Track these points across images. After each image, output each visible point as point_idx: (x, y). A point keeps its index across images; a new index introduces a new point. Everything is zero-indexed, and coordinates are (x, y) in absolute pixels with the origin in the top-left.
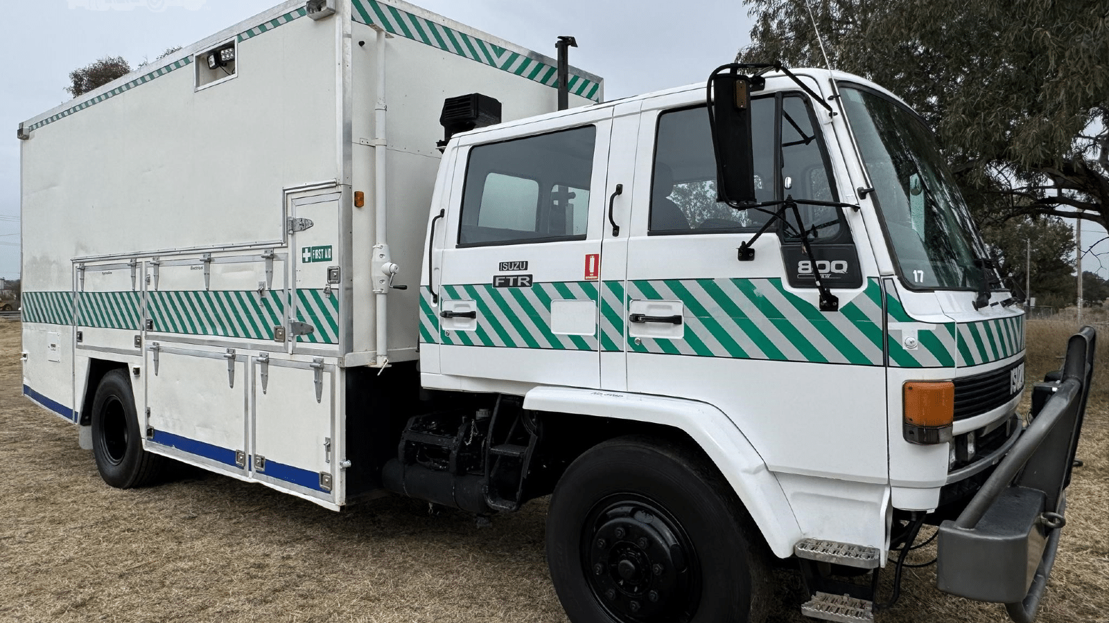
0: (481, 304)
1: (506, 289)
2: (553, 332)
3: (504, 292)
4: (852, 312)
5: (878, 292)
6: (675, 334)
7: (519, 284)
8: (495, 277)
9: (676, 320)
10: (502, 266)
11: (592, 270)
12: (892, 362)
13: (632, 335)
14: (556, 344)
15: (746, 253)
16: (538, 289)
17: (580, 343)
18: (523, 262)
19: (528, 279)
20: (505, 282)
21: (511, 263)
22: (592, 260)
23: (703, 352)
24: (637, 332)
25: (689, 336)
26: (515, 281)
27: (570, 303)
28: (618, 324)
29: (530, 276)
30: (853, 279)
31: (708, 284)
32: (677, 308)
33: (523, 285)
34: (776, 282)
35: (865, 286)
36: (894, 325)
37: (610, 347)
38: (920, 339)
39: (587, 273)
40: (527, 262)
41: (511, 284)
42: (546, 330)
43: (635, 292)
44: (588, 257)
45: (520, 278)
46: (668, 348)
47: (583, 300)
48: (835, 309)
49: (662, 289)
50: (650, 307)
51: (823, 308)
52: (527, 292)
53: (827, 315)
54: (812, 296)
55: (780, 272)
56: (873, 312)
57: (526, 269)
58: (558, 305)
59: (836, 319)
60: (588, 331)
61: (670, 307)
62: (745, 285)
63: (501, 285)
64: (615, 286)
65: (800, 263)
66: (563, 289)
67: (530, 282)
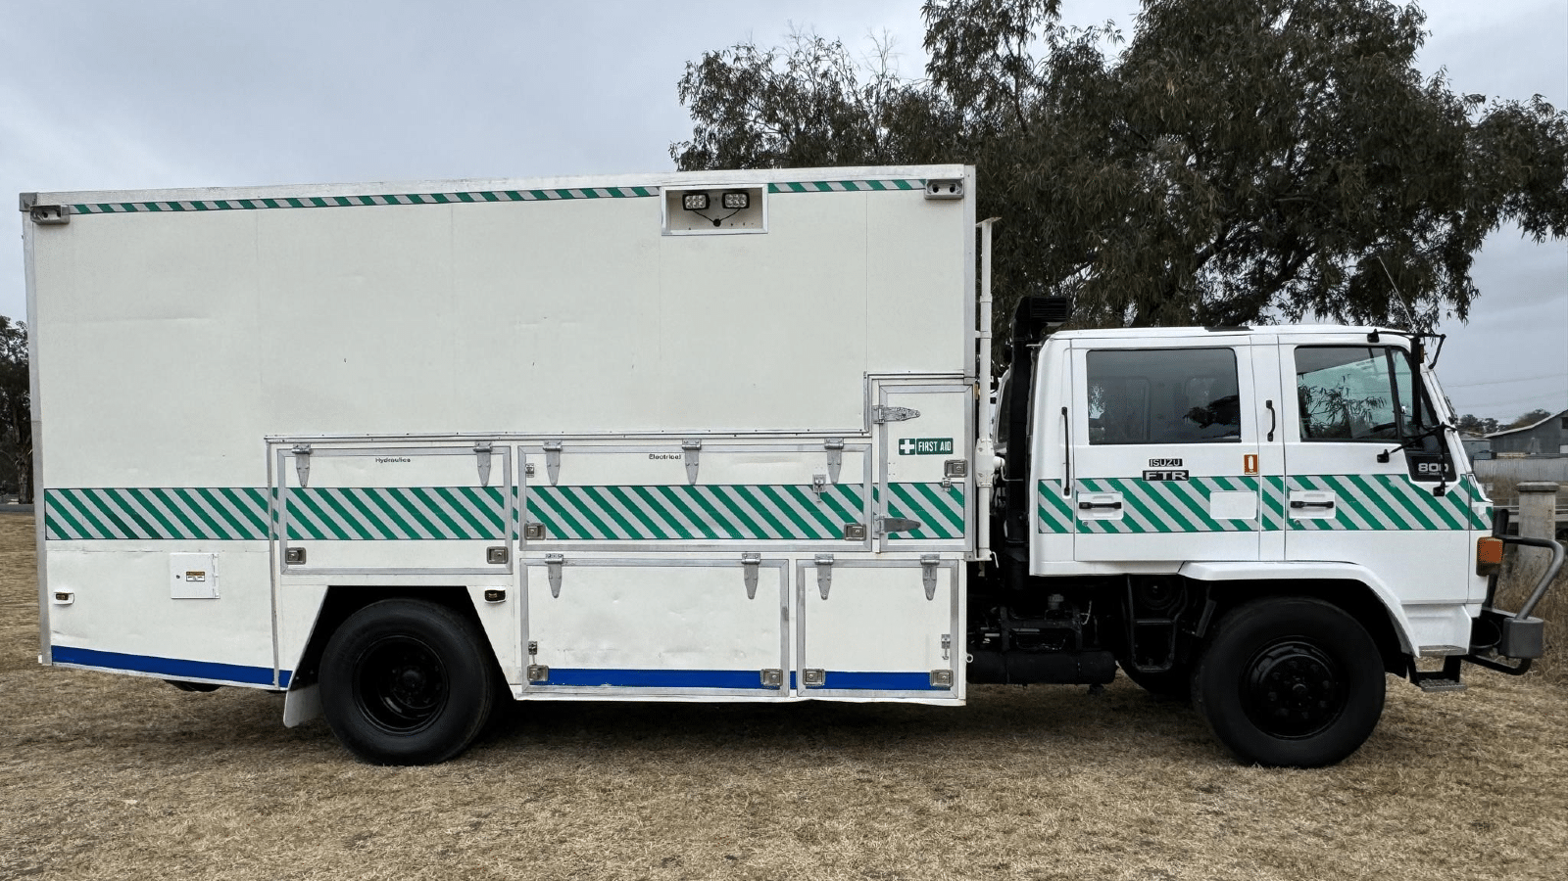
0: (1128, 496)
1: (1159, 482)
2: (1212, 517)
3: (1157, 485)
4: (1452, 496)
5: (1465, 483)
6: (1329, 515)
7: (1174, 478)
8: (1144, 473)
9: (1330, 505)
10: (1153, 463)
11: (1251, 466)
12: (1474, 527)
13: (1291, 517)
14: (1215, 527)
15: (1384, 458)
16: (1195, 483)
17: (1241, 526)
18: (1176, 460)
19: (1184, 474)
20: (1158, 477)
21: (1163, 460)
22: (1251, 460)
23: (1350, 526)
24: (1295, 515)
25: (1340, 516)
26: (1169, 476)
27: (1230, 494)
28: (1278, 508)
29: (1187, 472)
30: (1452, 477)
31: (1355, 479)
32: (1330, 495)
33: (1178, 479)
34: (1404, 477)
35: (1459, 480)
36: (1475, 504)
37: (1269, 526)
38: (1487, 513)
39: (1247, 469)
40: (1181, 460)
41: (1165, 477)
42: (1204, 516)
43: (1294, 484)
44: (1246, 458)
45: (1174, 474)
46: (1322, 525)
47: (1244, 490)
48: (1442, 494)
49: (1318, 482)
50: (1306, 496)
51: (1436, 495)
52: (1185, 486)
53: (1438, 499)
54: (1429, 486)
55: (1406, 470)
56: (1464, 496)
57: (1181, 465)
58: (1218, 497)
59: (1443, 501)
60: (1248, 516)
61: (1323, 496)
62: (1382, 479)
63: (1152, 479)
64: (1275, 480)
65: (1420, 465)
66: (1224, 483)
67: (1187, 476)
